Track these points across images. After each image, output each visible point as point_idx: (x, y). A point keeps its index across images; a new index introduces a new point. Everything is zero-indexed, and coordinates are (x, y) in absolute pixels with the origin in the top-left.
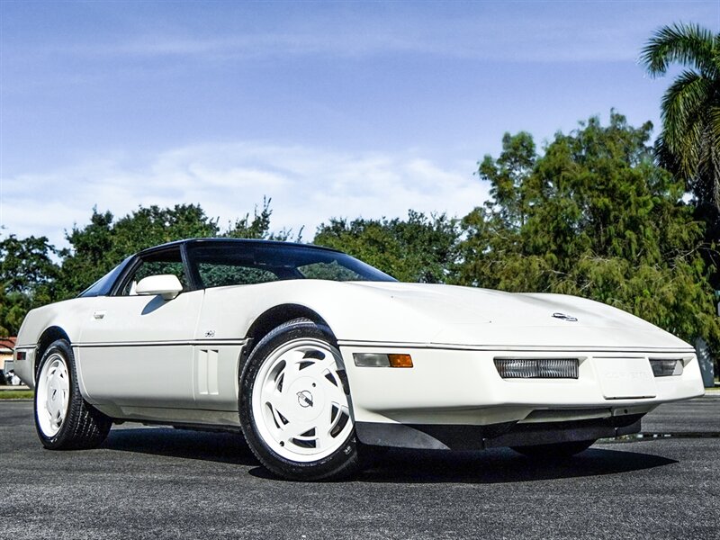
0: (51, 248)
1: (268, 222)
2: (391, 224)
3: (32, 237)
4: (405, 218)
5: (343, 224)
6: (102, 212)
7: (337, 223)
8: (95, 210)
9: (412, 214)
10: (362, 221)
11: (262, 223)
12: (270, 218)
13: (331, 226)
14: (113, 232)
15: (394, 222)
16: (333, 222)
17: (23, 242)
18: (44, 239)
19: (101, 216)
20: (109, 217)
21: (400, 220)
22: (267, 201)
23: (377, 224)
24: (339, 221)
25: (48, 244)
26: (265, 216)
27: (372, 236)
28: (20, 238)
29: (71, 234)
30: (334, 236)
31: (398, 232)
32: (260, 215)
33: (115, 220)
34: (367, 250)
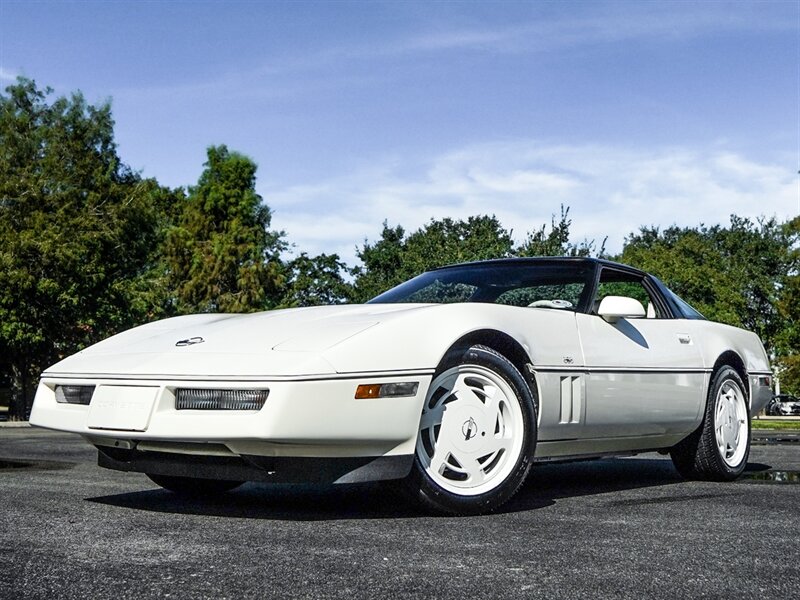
0: (343, 266)
1: (567, 234)
2: (710, 231)
3: (323, 255)
4: (726, 225)
5: (655, 233)
6: (393, 226)
7: (648, 232)
8: (385, 225)
9: (735, 219)
10: (677, 229)
11: (560, 234)
12: (570, 229)
13: (641, 236)
14: (405, 249)
15: (714, 230)
16: (644, 231)
17: (314, 260)
18: (335, 257)
19: (391, 231)
20: (400, 231)
21: (722, 228)
22: (565, 210)
23: (694, 233)
24: (651, 230)
25: (340, 261)
26: (564, 226)
27: (687, 246)
28: (311, 256)
29: (362, 250)
30: (644, 247)
31: (719, 240)
32: (558, 226)
33: (407, 235)
34: (682, 261)
